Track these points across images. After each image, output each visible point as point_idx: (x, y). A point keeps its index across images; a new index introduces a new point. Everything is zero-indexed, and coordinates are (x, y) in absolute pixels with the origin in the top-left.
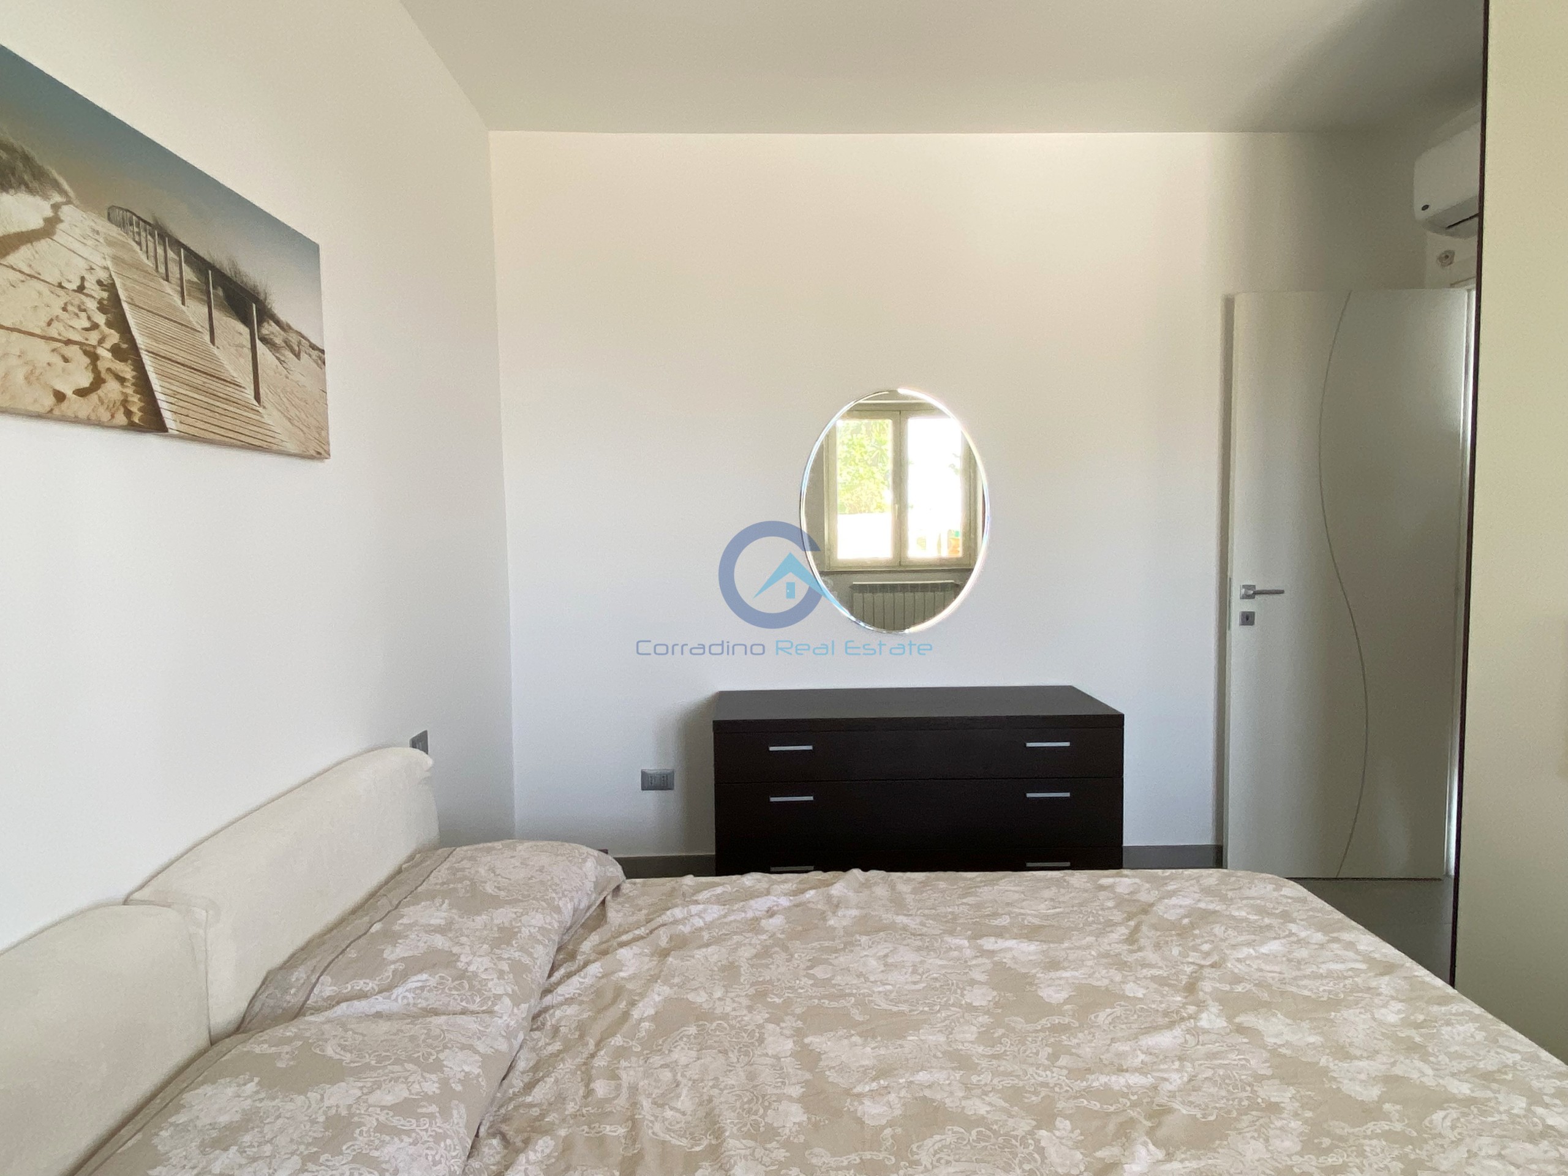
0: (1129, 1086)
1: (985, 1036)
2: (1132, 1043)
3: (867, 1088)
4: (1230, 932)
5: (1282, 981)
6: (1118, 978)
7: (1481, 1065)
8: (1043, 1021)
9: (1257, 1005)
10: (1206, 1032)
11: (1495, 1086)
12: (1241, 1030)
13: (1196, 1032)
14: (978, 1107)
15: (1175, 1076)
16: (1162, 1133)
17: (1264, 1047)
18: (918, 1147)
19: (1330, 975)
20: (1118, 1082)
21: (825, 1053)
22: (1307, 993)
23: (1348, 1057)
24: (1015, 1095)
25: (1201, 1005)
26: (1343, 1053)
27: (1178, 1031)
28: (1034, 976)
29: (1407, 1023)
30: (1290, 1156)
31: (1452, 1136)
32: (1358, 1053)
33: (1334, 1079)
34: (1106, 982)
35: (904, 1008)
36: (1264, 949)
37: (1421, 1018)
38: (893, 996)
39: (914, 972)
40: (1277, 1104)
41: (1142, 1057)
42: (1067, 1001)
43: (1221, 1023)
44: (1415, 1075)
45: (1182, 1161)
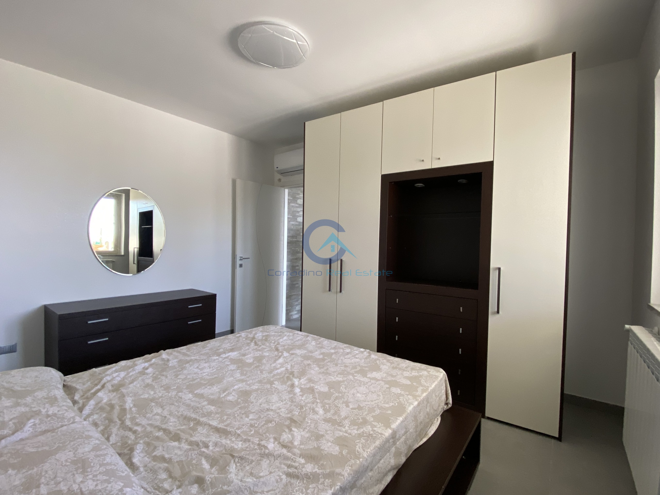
0: (282, 371)
1: (242, 374)
2: (275, 363)
3: (224, 395)
4: (275, 338)
5: (292, 343)
6: (261, 353)
7: (332, 347)
8: (253, 367)
9: (291, 349)
10: (287, 357)
11: (337, 349)
12: (292, 354)
13: (284, 357)
14: (255, 387)
15: (288, 366)
16: (295, 376)
17: (298, 356)
18: (250, 399)
19: (299, 340)
20: (279, 371)
21: (203, 393)
22: (298, 344)
23: (313, 352)
24: (260, 382)
25: (282, 353)
26: (311, 352)
27: (282, 358)
28: (242, 359)
29: (317, 344)
30: (318, 370)
31: (337, 358)
32: (314, 351)
33: (314, 357)
34: (259, 355)
35: (216, 376)
36: (284, 339)
37: (318, 343)
38: (210, 374)
39: (210, 368)
40: (309, 364)
41: (279, 365)
42: (253, 361)
43: (288, 354)
44: (325, 352)
45: (303, 379)
